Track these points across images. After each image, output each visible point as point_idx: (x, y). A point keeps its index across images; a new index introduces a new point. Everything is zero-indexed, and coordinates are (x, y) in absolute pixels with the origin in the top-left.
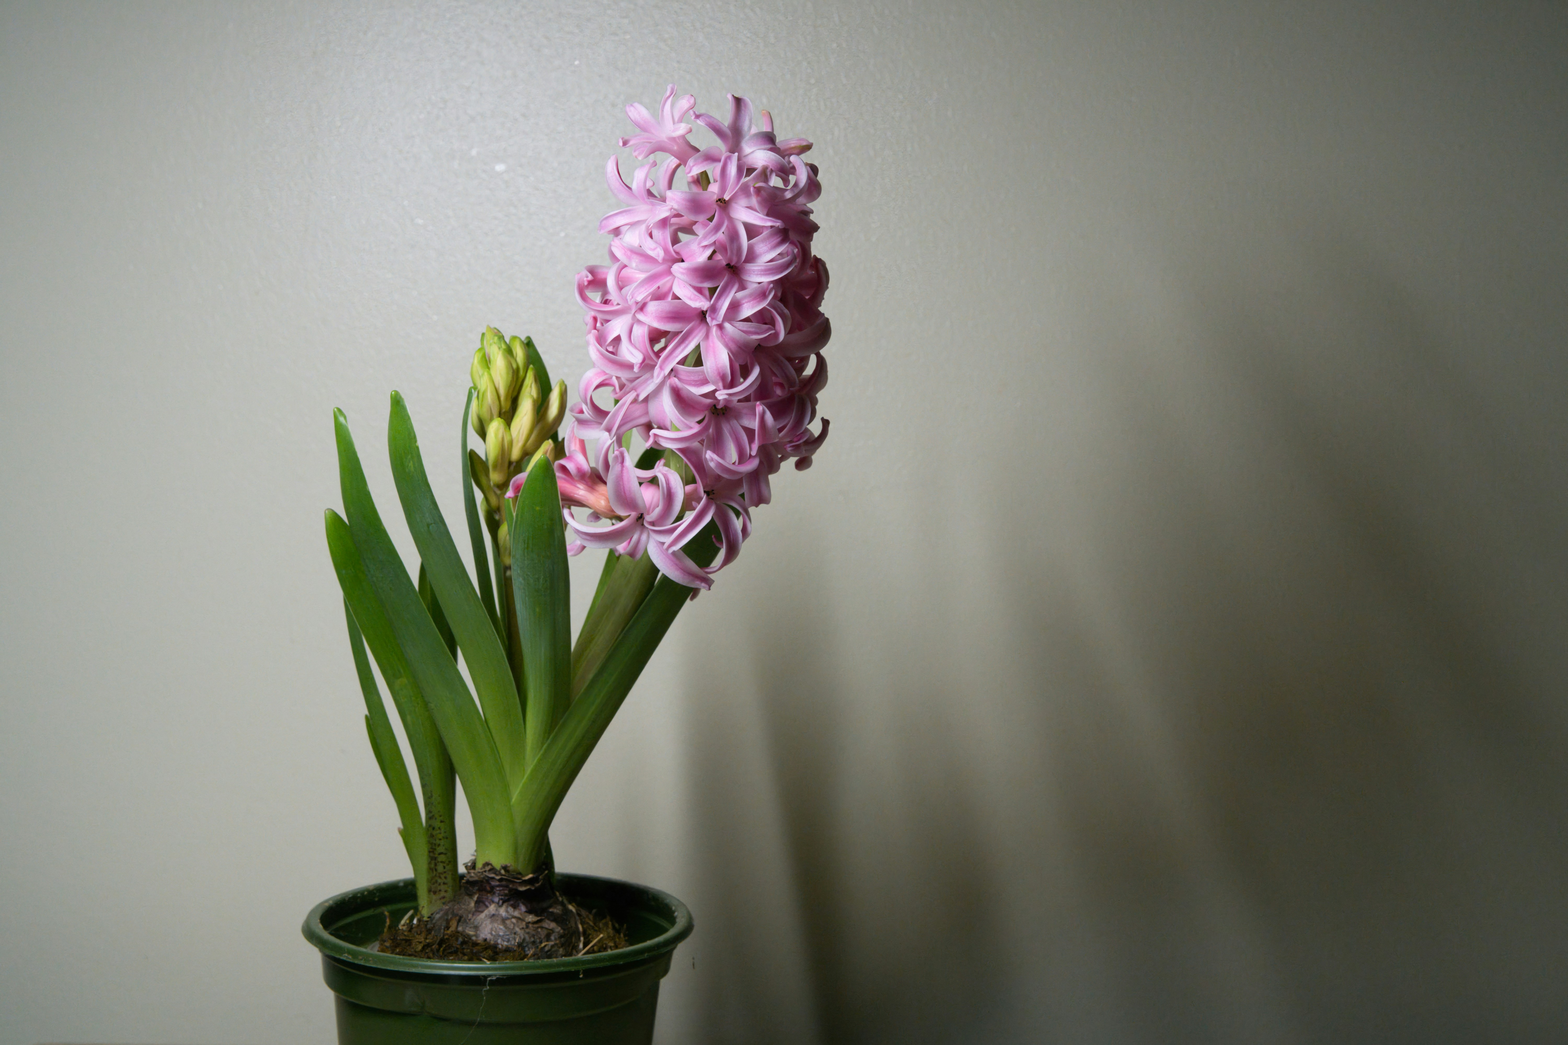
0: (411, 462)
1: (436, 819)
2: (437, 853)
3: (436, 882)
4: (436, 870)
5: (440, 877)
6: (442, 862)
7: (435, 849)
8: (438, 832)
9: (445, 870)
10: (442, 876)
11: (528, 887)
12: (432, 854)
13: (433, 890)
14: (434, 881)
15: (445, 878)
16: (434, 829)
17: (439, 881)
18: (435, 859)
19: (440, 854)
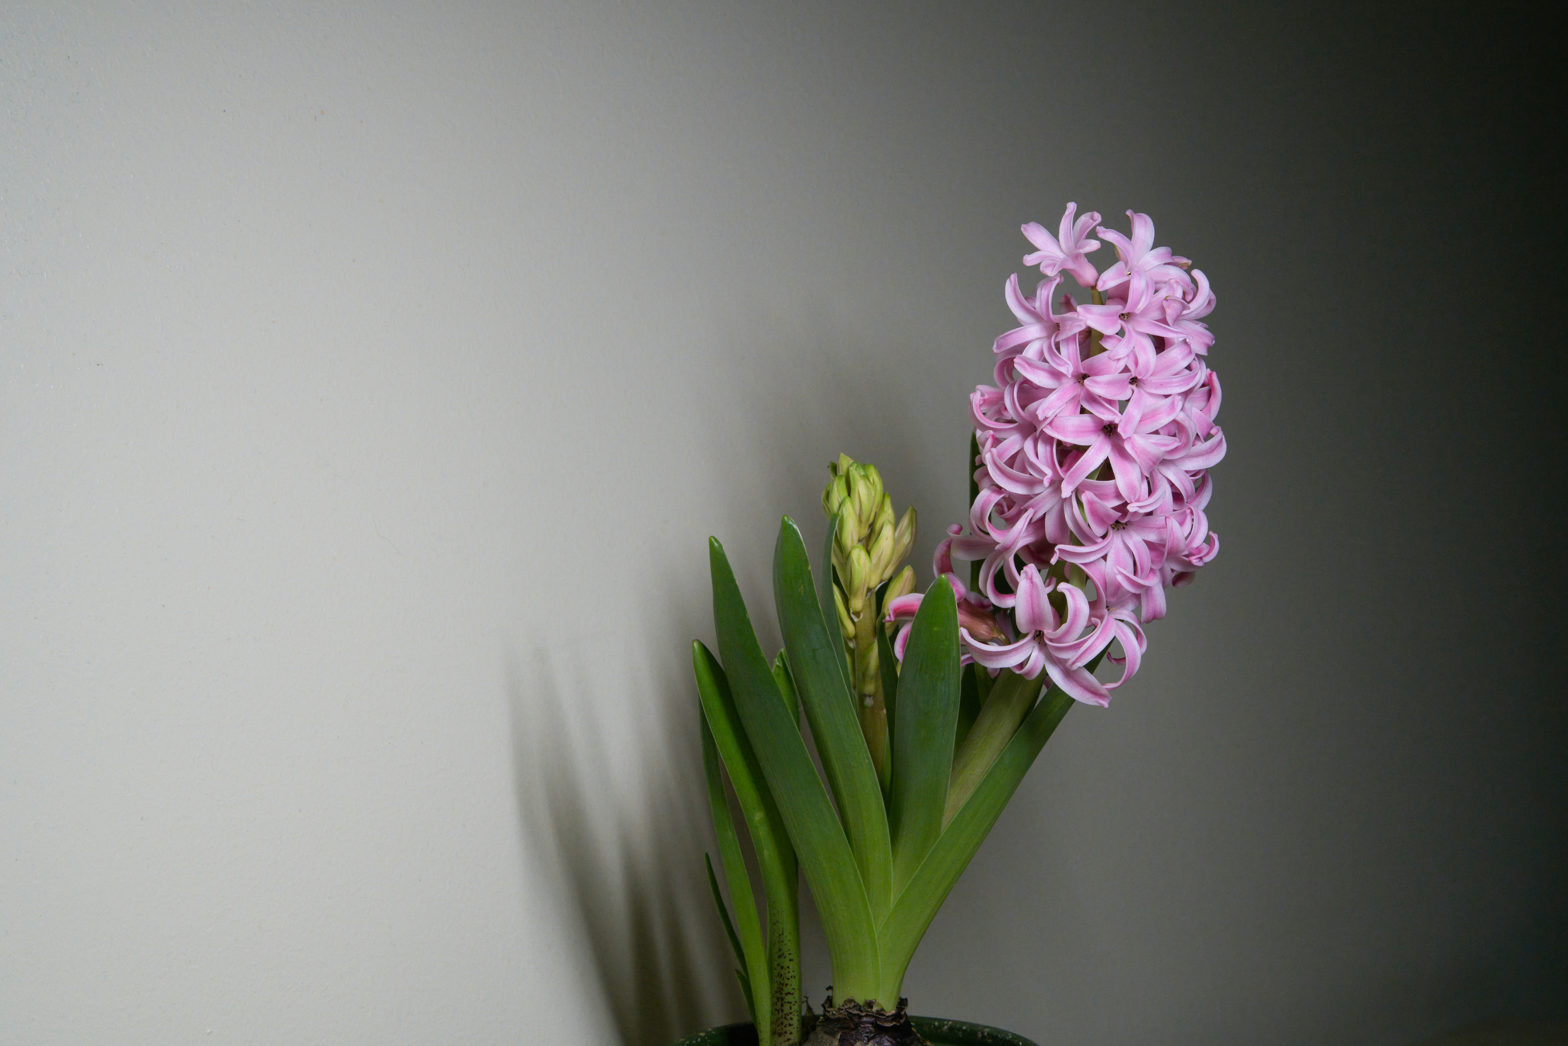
0: (802, 586)
1: (785, 957)
2: (784, 992)
3: (782, 1023)
4: (782, 1011)
5: (786, 1018)
6: (788, 1002)
7: (782, 989)
8: (788, 970)
9: (791, 1011)
10: (788, 1017)
11: (894, 1023)
12: (778, 995)
13: (777, 1031)
14: (779, 1022)
15: (791, 1019)
16: (782, 968)
17: (786, 1022)
18: (782, 999)
19: (787, 994)
